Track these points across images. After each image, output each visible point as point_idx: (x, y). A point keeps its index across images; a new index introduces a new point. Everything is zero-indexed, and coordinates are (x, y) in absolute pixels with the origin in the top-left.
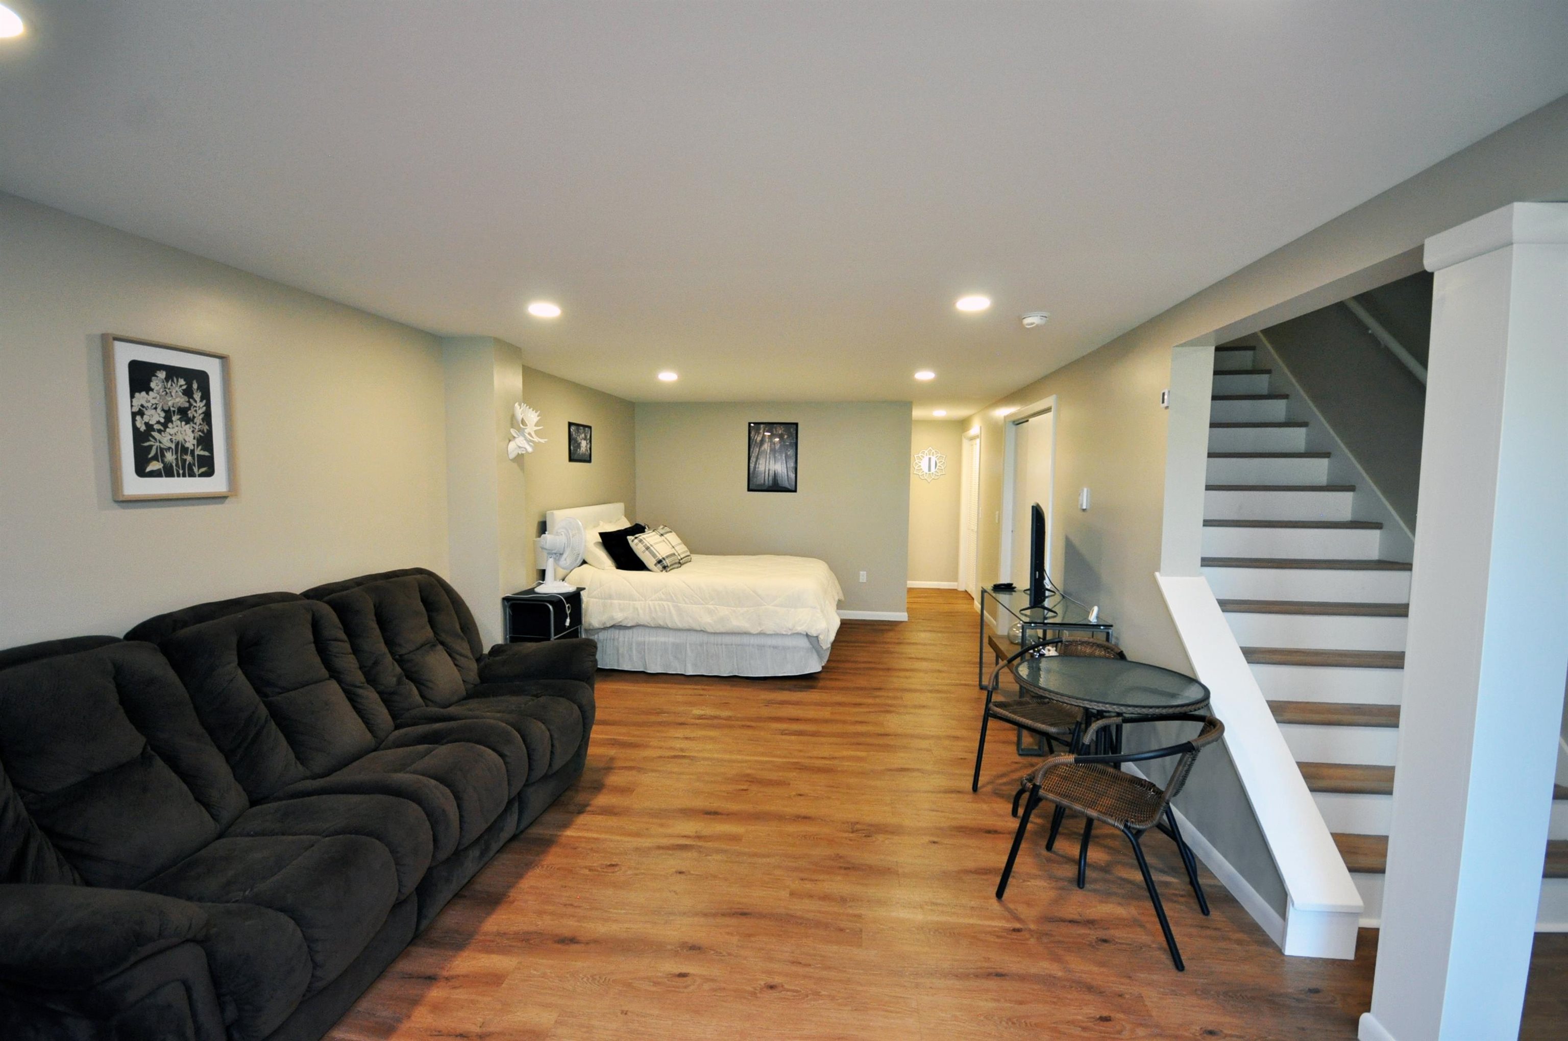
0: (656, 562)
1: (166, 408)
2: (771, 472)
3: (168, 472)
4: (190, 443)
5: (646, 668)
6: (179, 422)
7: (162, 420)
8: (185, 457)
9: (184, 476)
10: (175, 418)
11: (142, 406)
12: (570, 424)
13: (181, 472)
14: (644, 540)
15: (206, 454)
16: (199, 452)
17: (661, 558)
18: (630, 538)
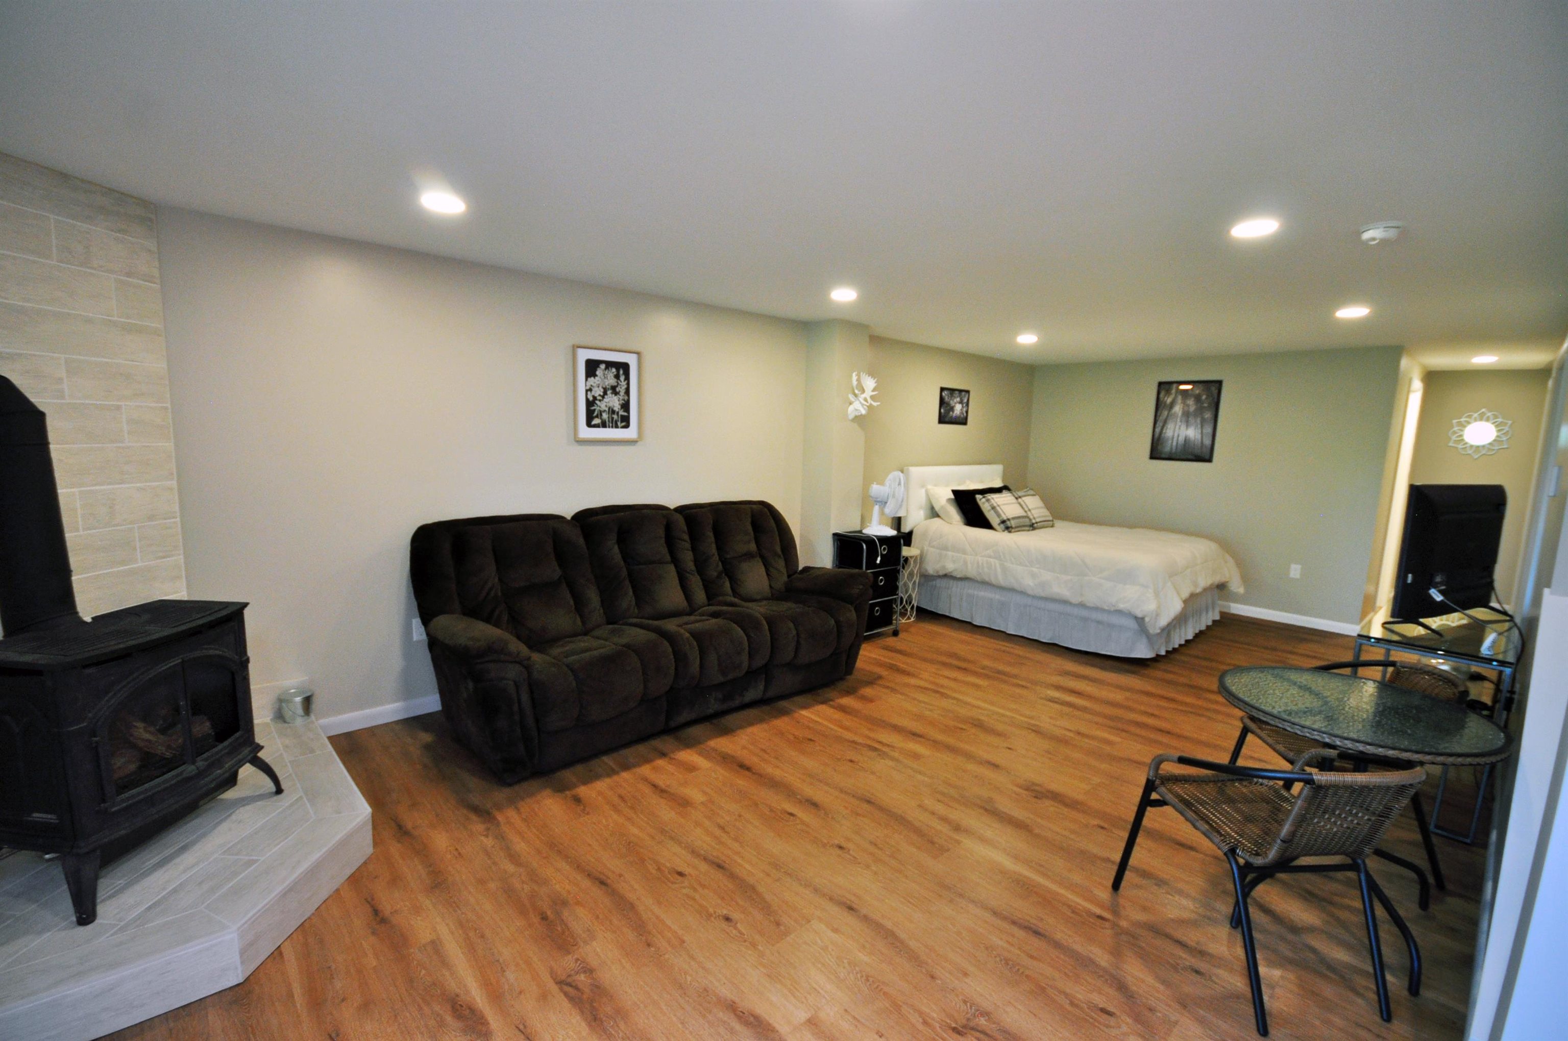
0: (999, 522)
1: (604, 386)
2: (1180, 438)
3: (604, 425)
4: (617, 407)
5: (972, 618)
6: (611, 395)
7: (602, 394)
8: (613, 416)
9: (612, 427)
10: (609, 392)
11: (592, 386)
12: (942, 389)
13: (611, 425)
14: (992, 500)
15: (626, 414)
16: (622, 413)
17: (1005, 518)
18: (978, 497)
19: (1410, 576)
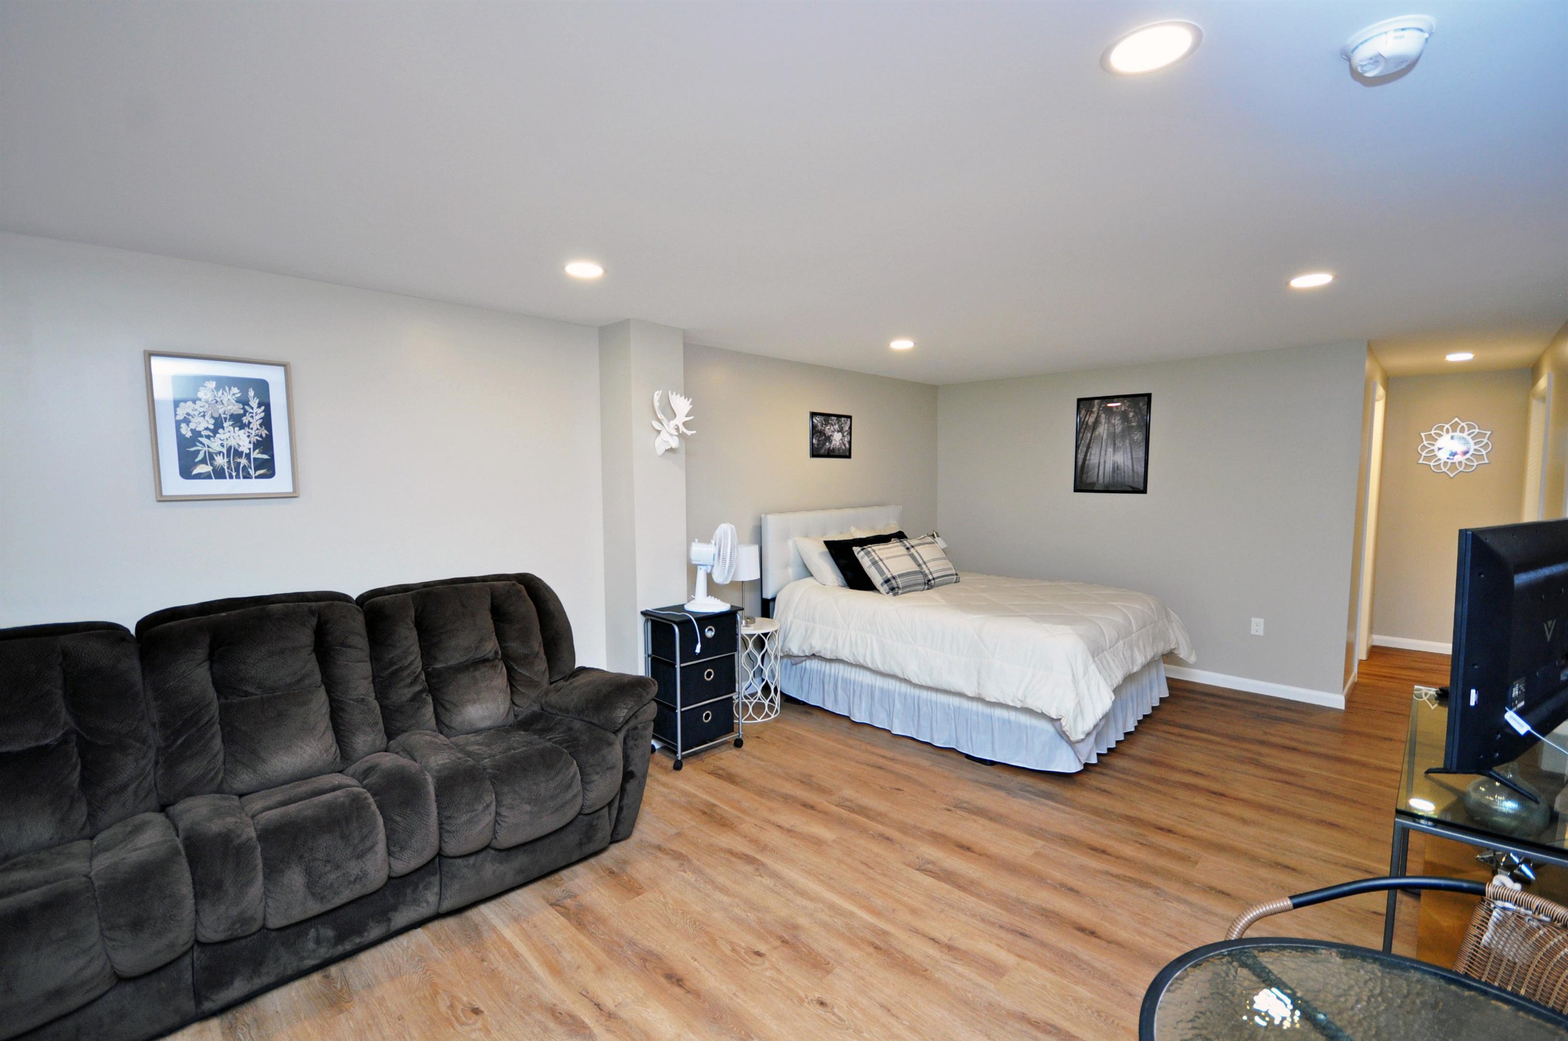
0: (882, 581)
1: (216, 415)
2: (1107, 466)
3: (219, 474)
4: (245, 445)
6: (231, 428)
7: (212, 427)
8: (239, 460)
9: (238, 477)
10: (227, 424)
11: (188, 414)
12: (813, 415)
13: (234, 474)
14: (873, 553)
15: (265, 457)
16: (256, 454)
17: (889, 576)
19: (1473, 693)
